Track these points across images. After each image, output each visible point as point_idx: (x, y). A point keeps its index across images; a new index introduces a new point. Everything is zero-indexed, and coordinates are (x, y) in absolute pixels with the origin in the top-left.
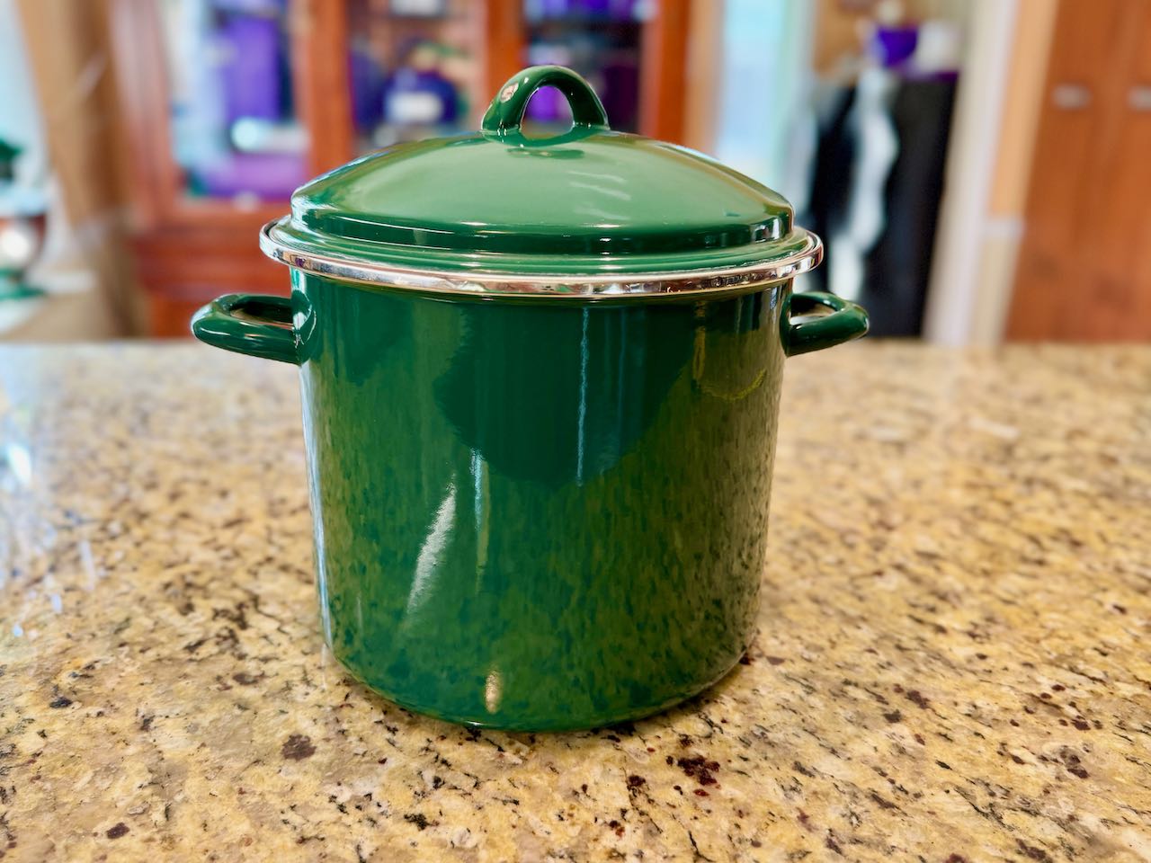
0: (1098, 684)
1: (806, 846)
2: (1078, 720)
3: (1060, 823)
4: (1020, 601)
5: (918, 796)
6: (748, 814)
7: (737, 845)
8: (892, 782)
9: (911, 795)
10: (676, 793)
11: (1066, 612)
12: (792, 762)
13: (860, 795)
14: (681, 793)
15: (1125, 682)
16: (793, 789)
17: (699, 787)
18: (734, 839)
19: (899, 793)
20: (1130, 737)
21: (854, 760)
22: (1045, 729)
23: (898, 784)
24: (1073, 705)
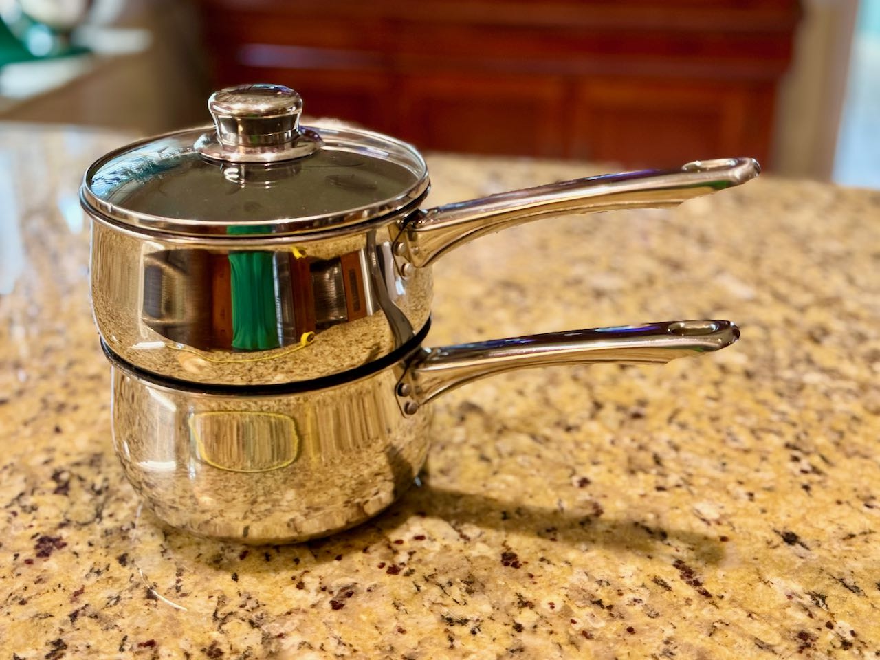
0: (462, 541)
1: (55, 612)
2: (398, 565)
3: (266, 639)
4: (496, 461)
5: (184, 595)
6: (44, 582)
7: (10, 601)
8: (178, 581)
9: (180, 593)
10: (13, 558)
11: (524, 477)
12: (122, 553)
13: (141, 587)
14: (15, 559)
15: (489, 545)
16: (98, 572)
17: (34, 557)
18: (13, 596)
19: (174, 590)
20: (423, 588)
21: (172, 561)
22: (358, 567)
23: (179, 585)
24: (411, 554)
